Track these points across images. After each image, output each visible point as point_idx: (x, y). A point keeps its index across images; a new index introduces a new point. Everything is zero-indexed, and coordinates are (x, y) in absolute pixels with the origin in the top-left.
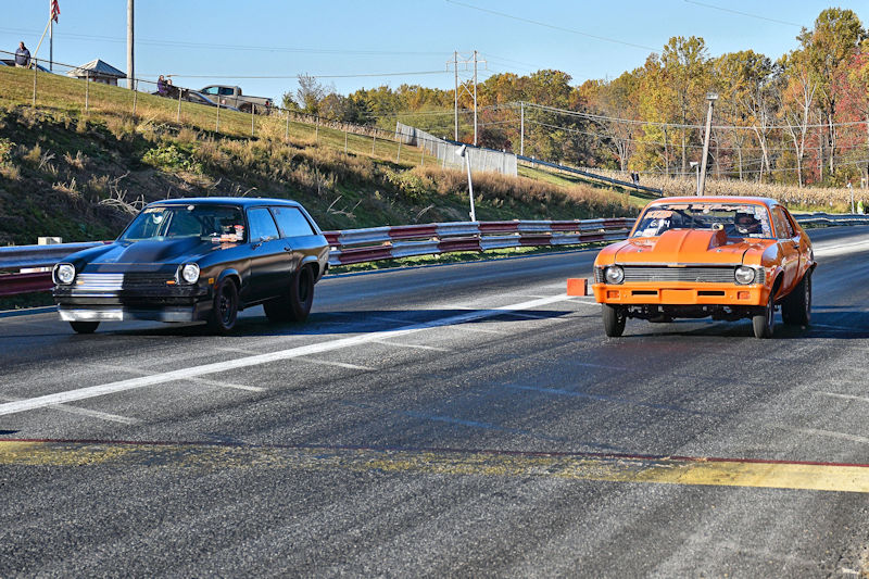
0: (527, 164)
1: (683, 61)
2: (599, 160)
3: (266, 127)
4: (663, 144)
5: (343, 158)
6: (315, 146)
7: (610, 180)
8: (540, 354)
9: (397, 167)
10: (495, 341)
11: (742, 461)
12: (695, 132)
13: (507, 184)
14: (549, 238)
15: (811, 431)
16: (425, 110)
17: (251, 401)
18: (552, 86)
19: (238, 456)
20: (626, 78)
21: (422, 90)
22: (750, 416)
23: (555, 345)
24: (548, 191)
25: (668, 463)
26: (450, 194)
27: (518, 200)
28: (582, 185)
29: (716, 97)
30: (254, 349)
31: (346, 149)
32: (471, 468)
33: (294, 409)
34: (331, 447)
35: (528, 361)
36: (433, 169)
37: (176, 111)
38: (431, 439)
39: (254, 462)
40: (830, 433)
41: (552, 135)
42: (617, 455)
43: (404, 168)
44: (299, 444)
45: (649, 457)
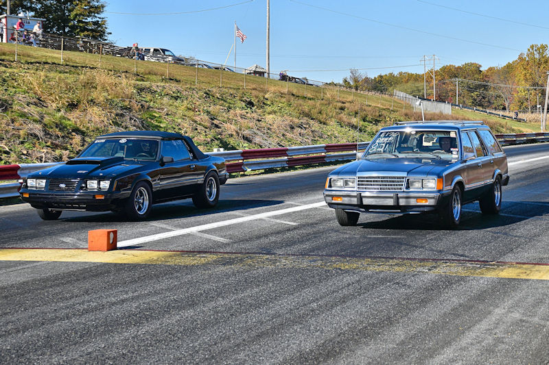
1: (537, 56)
4: (528, 97)
6: (350, 102)
9: (391, 111)
12: (544, 91)
18: (472, 70)
20: (508, 66)
21: (409, 74)
31: (367, 103)
36: (408, 111)
37: (286, 87)
43: (394, 111)
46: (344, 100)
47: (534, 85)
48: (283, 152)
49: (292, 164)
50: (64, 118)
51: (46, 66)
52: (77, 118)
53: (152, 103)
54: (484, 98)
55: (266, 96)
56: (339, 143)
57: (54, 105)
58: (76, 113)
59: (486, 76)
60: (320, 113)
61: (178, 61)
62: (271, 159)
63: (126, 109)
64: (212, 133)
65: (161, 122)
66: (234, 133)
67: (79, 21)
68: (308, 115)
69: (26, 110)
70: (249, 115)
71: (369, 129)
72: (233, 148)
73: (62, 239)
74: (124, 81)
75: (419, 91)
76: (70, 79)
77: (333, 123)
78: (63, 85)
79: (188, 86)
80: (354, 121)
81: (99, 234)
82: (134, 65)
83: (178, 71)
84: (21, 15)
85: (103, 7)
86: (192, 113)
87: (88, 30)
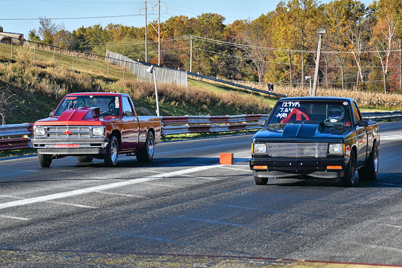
0: (195, 78)
2: (243, 75)
3: (20, 53)
4: (288, 64)
5: (71, 74)
6: (53, 66)
7: (251, 89)
8: (201, 200)
9: (108, 80)
10: (173, 192)
11: (327, 262)
12: (310, 55)
13: (181, 91)
14: (210, 127)
15: (373, 247)
16: (125, 42)
17: (22, 225)
18: (213, 24)
19: (18, 256)
20: (263, 19)
21: (122, 27)
22: (334, 237)
23: (211, 194)
24: (208, 96)
25: (280, 262)
26: (143, 97)
27: (188, 102)
28: (231, 92)
29: (324, 32)
30: (20, 196)
31: (73, 68)
32: (159, 263)
33: (49, 230)
34: (74, 252)
35: (194, 203)
36: (131, 81)
38: (134, 248)
39: (28, 259)
40: (385, 248)
41: (211, 58)
42: (248, 258)
43: (112, 81)
44: (55, 249)
45: (268, 259)
46: (43, 63)
47: (297, 46)
59: (231, 33)
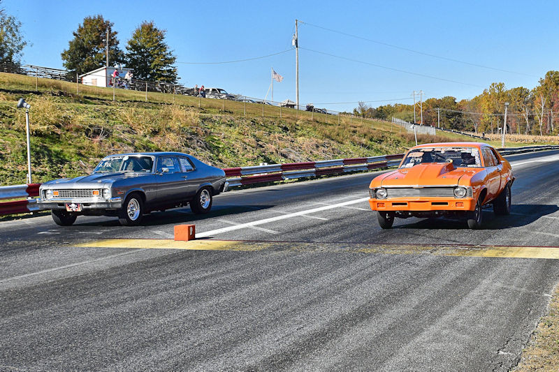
1: (497, 91)
4: (490, 122)
5: (371, 130)
6: (361, 127)
12: (502, 117)
13: (431, 138)
16: (404, 113)
18: (450, 102)
20: (476, 99)
21: (402, 105)
29: (509, 104)
36: (403, 133)
37: (312, 116)
41: (450, 120)
46: (355, 125)
47: (495, 113)
48: (311, 165)
49: (319, 174)
50: (149, 142)
51: (136, 103)
52: (158, 141)
53: (212, 130)
54: (459, 123)
55: (297, 123)
56: (353, 158)
57: (142, 132)
58: (158, 138)
59: (460, 106)
60: (338, 135)
61: (231, 97)
62: (303, 171)
63: (194, 134)
64: (257, 152)
65: (219, 144)
66: (274, 151)
67: (157, 70)
68: (329, 137)
69: (122, 137)
70: (285, 137)
71: (374, 147)
72: (274, 163)
73: (154, 232)
74: (192, 113)
75: (410, 118)
76: (153, 112)
77: (348, 142)
78: (148, 117)
79: (239, 116)
80: (364, 141)
81: (182, 228)
82: (198, 101)
83: (231, 105)
84: (117, 66)
85: (174, 59)
86: (243, 137)
87: (164, 76)
